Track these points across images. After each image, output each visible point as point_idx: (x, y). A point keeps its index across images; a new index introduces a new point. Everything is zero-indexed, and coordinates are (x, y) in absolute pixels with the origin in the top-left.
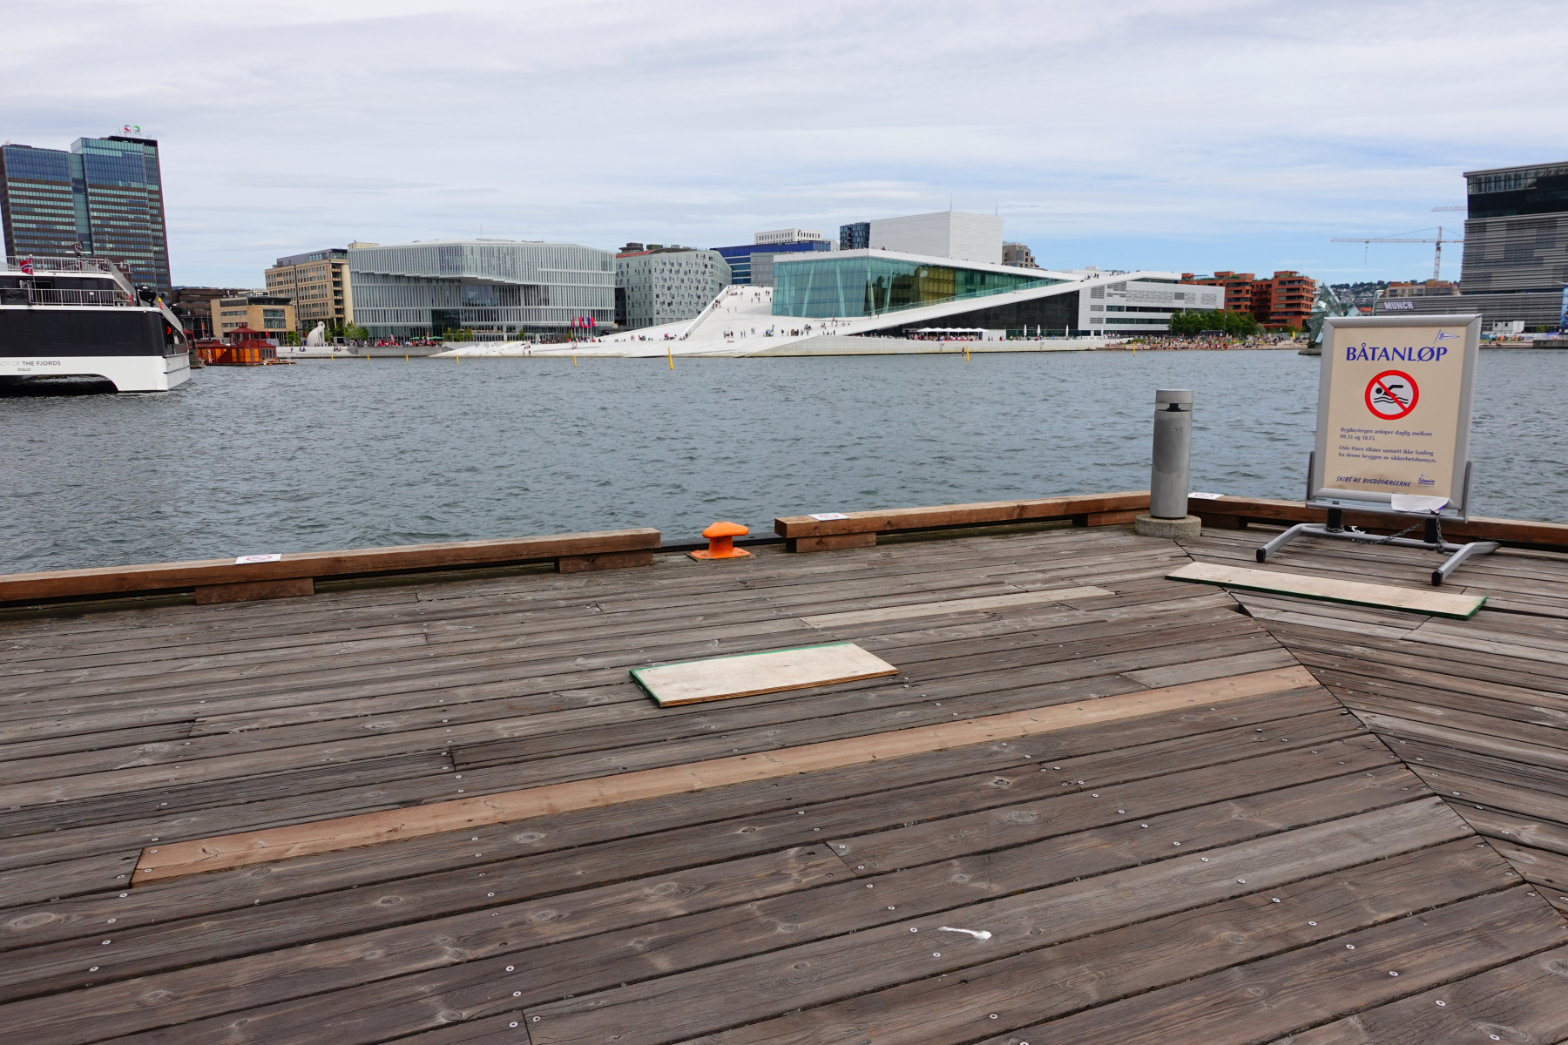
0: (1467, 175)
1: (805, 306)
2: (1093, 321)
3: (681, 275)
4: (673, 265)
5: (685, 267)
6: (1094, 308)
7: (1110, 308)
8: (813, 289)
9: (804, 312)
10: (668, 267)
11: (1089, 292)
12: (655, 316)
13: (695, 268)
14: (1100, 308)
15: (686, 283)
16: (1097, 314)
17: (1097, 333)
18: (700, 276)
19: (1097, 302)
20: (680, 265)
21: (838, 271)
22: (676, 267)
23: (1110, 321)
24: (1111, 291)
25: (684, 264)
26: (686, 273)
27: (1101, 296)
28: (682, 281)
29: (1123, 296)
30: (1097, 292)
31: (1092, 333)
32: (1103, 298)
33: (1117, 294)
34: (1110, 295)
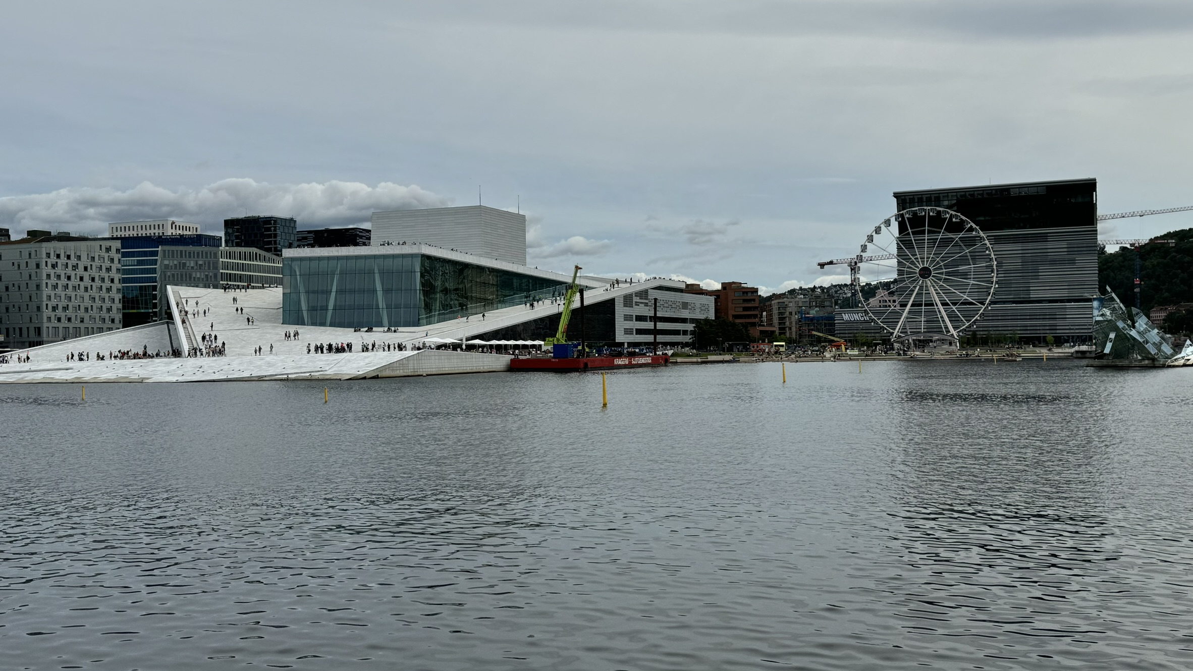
0: (897, 195)
1: (330, 313)
2: (628, 331)
3: (80, 271)
4: (69, 257)
5: (84, 261)
6: (628, 318)
7: (640, 318)
8: (340, 292)
9: (328, 321)
10: (64, 259)
11: (621, 300)
12: (46, 325)
13: (97, 263)
14: (630, 318)
15: (87, 282)
16: (629, 325)
18: (104, 273)
19: (628, 311)
20: (79, 258)
21: (376, 271)
22: (73, 260)
23: (640, 332)
24: (638, 299)
25: (84, 257)
26: (86, 269)
28: (81, 279)
29: (647, 304)
30: (628, 300)
32: (632, 307)
33: (642, 303)
34: (637, 304)
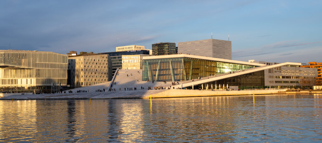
1: (156, 77)
2: (271, 82)
4: (91, 60)
5: (96, 61)
6: (270, 77)
7: (276, 77)
8: (160, 70)
9: (156, 80)
10: (89, 61)
11: (268, 71)
13: (100, 61)
14: (272, 77)
15: (97, 68)
16: (271, 80)
17: (273, 87)
19: (271, 74)
21: (170, 63)
22: (93, 61)
23: (276, 82)
24: (276, 70)
26: (96, 64)
27: (273, 72)
29: (281, 72)
30: (270, 71)
31: (270, 87)
32: (273, 73)
33: (278, 71)
34: (276, 72)
